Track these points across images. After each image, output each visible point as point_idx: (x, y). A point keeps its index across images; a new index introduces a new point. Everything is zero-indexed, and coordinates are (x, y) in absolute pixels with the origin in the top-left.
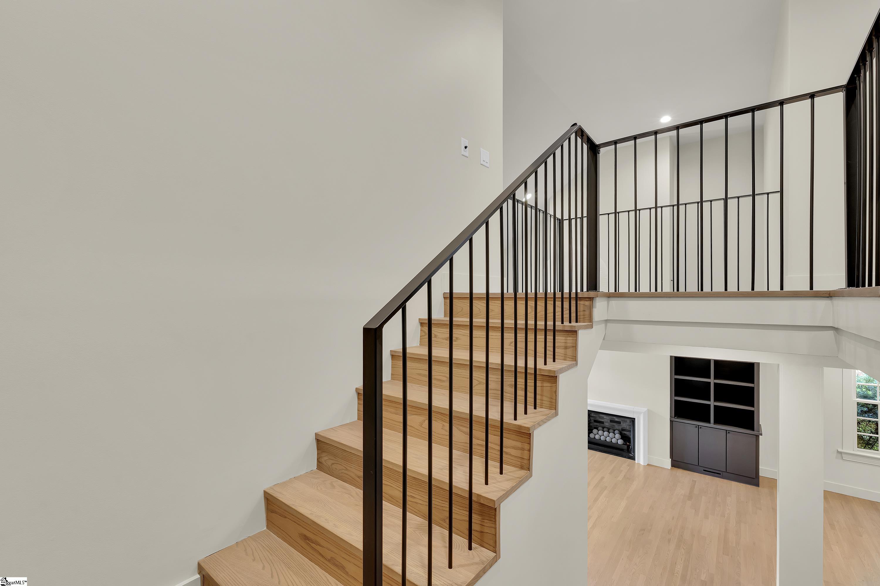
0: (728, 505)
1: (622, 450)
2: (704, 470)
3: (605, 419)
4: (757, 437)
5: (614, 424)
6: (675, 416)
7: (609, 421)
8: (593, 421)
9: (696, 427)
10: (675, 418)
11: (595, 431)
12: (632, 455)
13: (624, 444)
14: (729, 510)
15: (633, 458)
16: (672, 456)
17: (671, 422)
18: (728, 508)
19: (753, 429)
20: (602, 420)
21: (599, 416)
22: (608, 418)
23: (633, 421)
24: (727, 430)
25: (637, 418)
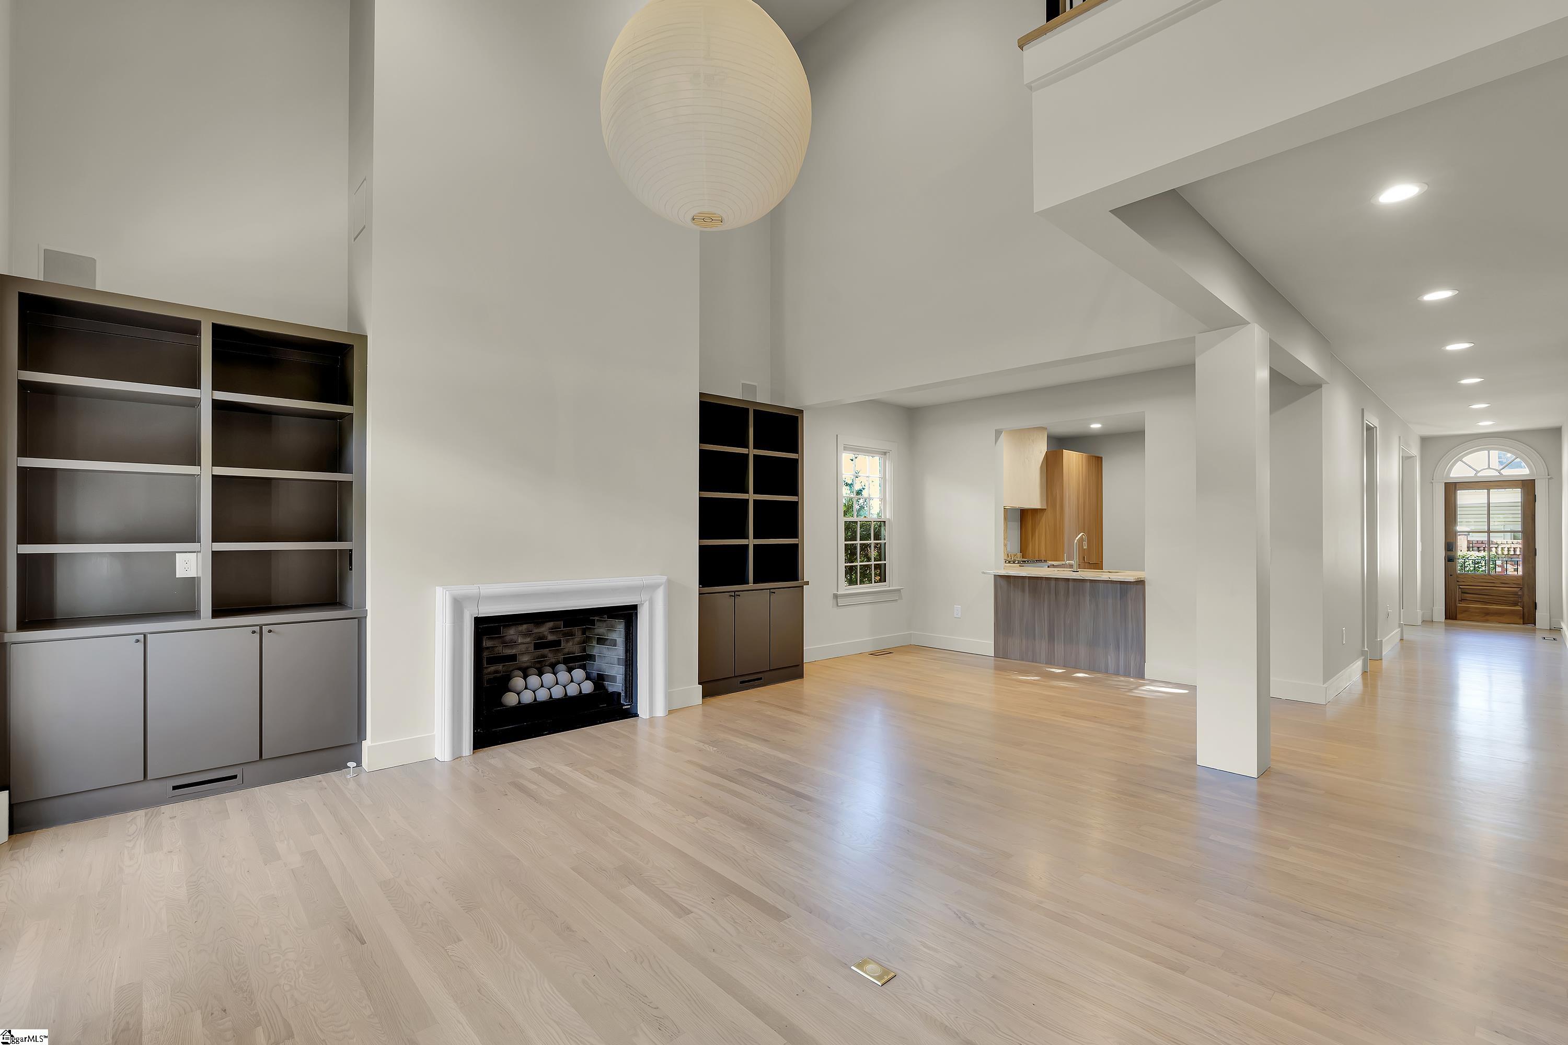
2: (741, 683)
4: (802, 589)
7: (531, 648)
9: (731, 596)
20: (513, 651)
21: (504, 642)
22: (528, 640)
23: (631, 615)
24: (772, 589)
25: (647, 602)
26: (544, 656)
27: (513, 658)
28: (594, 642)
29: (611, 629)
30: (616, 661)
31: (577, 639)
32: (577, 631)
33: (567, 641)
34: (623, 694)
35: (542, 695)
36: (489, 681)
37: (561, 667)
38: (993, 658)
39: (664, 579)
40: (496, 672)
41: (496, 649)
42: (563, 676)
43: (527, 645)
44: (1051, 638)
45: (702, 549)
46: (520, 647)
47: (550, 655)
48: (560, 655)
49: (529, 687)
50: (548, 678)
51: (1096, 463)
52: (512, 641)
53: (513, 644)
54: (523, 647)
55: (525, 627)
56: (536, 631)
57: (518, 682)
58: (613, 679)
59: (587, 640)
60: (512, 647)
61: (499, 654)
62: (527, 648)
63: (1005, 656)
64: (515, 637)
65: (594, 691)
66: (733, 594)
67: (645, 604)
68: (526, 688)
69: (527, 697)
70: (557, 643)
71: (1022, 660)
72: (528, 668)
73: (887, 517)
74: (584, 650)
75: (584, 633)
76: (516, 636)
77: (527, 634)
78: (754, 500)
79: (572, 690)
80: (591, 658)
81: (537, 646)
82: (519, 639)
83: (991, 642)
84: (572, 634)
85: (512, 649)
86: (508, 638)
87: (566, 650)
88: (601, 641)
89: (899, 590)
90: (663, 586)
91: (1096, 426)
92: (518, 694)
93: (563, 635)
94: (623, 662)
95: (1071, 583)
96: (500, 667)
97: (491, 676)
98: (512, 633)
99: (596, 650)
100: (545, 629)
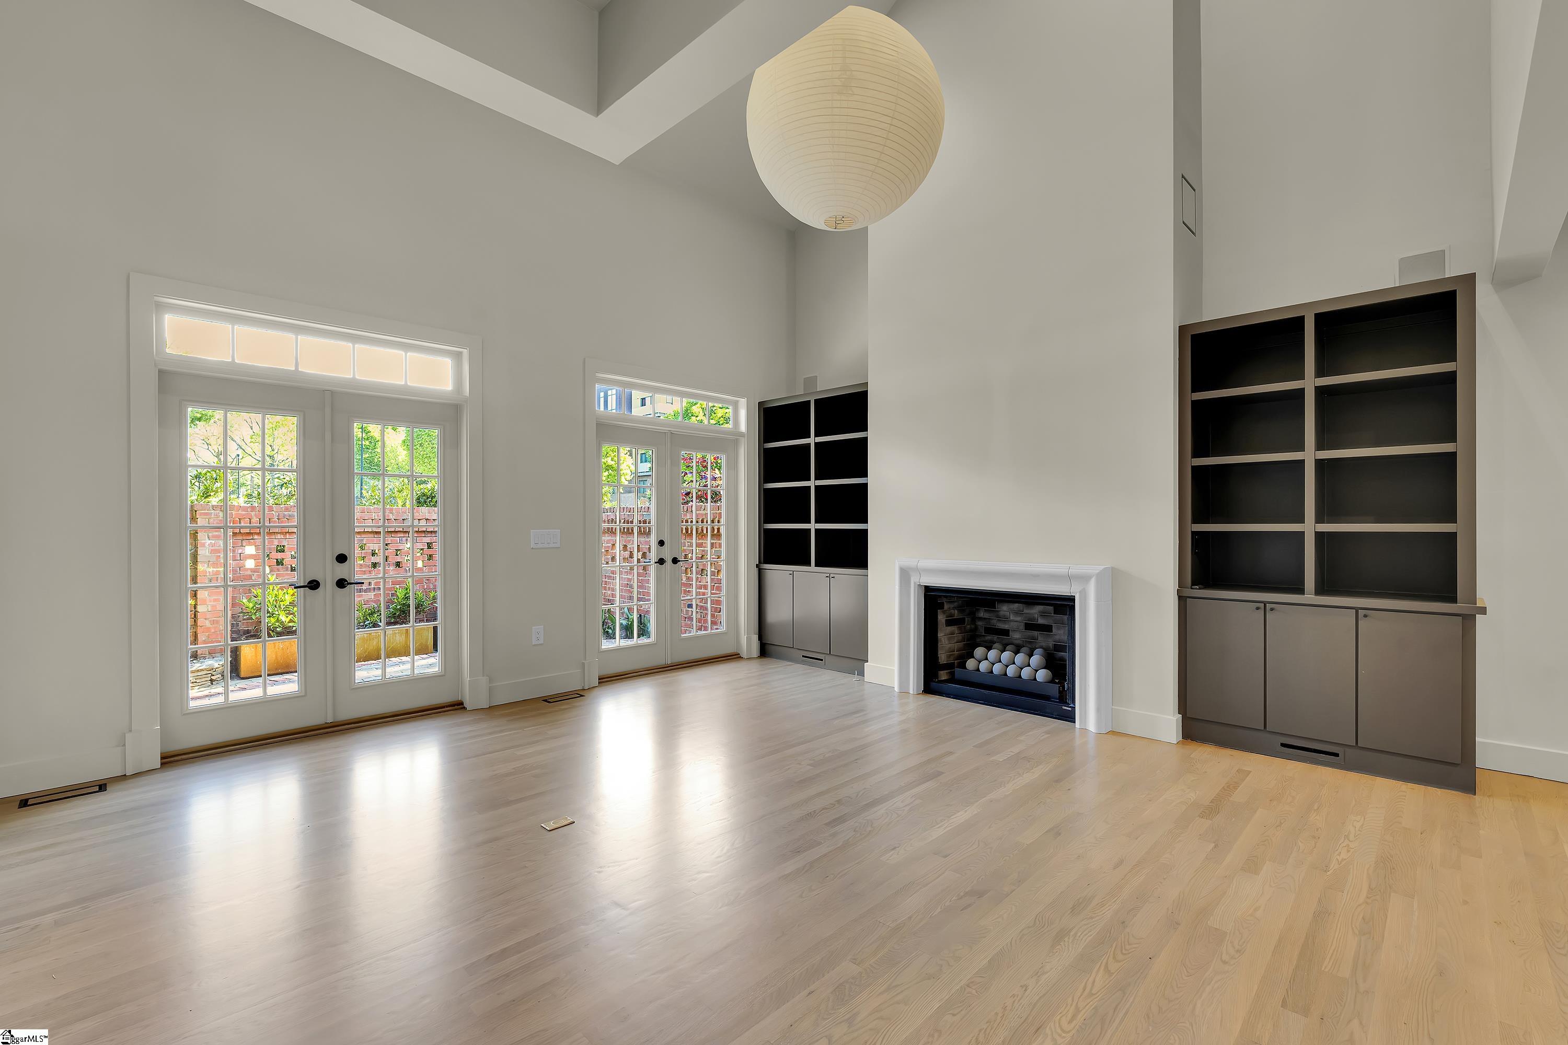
0: (1347, 837)
1: (1047, 698)
2: (1283, 745)
3: (1012, 623)
4: (1468, 621)
5: (1035, 633)
6: (1193, 583)
7: (1022, 627)
8: (982, 631)
9: (1258, 608)
10: (1191, 588)
11: (979, 652)
12: (1070, 707)
13: (1052, 681)
14: (1348, 851)
15: (1070, 717)
16: (1183, 706)
17: (1182, 599)
18: (1348, 845)
19: (1451, 598)
20: (1006, 627)
21: (998, 616)
22: (1018, 619)
24: (1360, 608)
25: (1077, 594)
26: (1033, 638)
27: (1006, 633)
33: (1058, 628)
43: (1019, 624)
47: (1041, 638)
48: (1050, 640)
49: (988, 658)
52: (1005, 617)
53: (1006, 619)
54: (1015, 625)
55: (1016, 605)
56: (1025, 611)
57: (981, 651)
60: (1005, 622)
62: (1018, 626)
64: (1008, 614)
66: (1262, 605)
68: (986, 659)
70: (1048, 628)
72: (1011, 644)
77: (1018, 613)
81: (1028, 627)
82: (1011, 617)
84: (1062, 622)
85: (1005, 624)
86: (1002, 613)
87: (1057, 637)
90: (1095, 577)
93: (1054, 620)
98: (1004, 609)
100: (1035, 611)
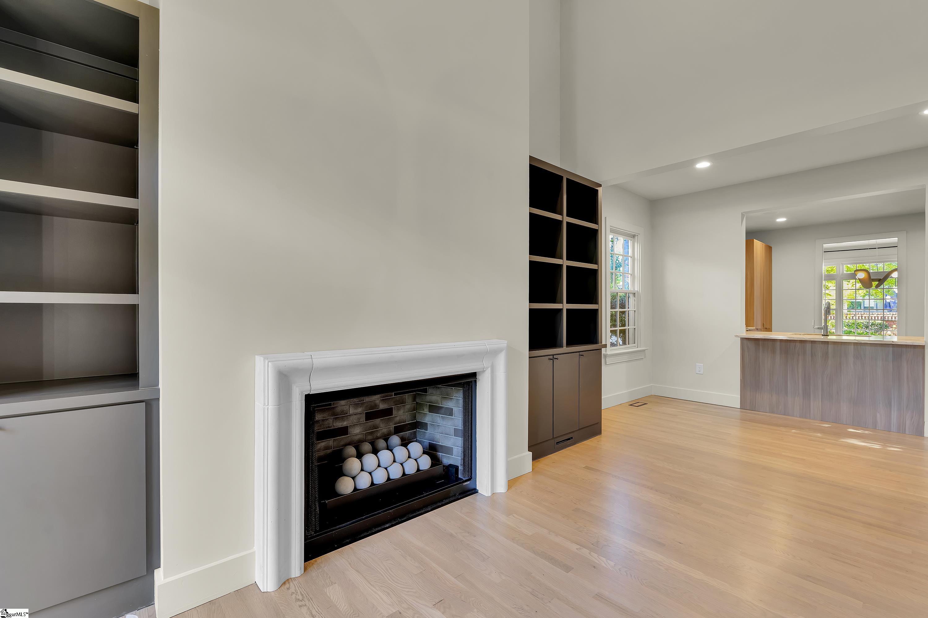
2: (557, 444)
7: (362, 419)
9: (550, 359)
20: (345, 424)
22: (360, 410)
23: (469, 383)
24: (580, 352)
25: (489, 369)
26: (375, 427)
27: (344, 431)
28: (426, 410)
29: (447, 397)
30: (452, 432)
31: (408, 407)
32: (408, 397)
33: (399, 409)
34: (461, 468)
35: (380, 478)
36: (320, 459)
37: (395, 440)
38: (739, 410)
39: (503, 344)
40: (326, 448)
41: (326, 423)
42: (401, 452)
43: (358, 416)
44: (806, 395)
45: (532, 312)
46: (352, 418)
47: (382, 425)
48: (391, 424)
49: (365, 468)
50: (385, 455)
51: (769, 250)
52: (343, 412)
53: (344, 415)
54: (354, 419)
56: (367, 401)
57: (353, 464)
58: (449, 450)
59: (417, 407)
60: (343, 419)
61: (329, 427)
62: (359, 419)
63: (753, 408)
64: (345, 408)
65: (431, 467)
66: (551, 357)
67: (487, 371)
68: (362, 470)
69: (364, 482)
70: (388, 412)
71: (773, 412)
72: (361, 441)
73: (636, 289)
74: (415, 417)
75: (414, 399)
76: (347, 407)
77: (358, 405)
78: (566, 265)
79: (411, 468)
80: (424, 426)
81: (369, 416)
82: (351, 411)
83: (738, 396)
84: (403, 402)
85: (344, 421)
86: (339, 409)
87: (397, 419)
88: (434, 409)
89: (644, 351)
90: (504, 351)
91: (781, 220)
92: (353, 478)
93: (394, 402)
94: (461, 433)
95: (830, 346)
96: (330, 442)
97: (322, 453)
98: (342, 403)
99: (428, 418)
100: (377, 401)
